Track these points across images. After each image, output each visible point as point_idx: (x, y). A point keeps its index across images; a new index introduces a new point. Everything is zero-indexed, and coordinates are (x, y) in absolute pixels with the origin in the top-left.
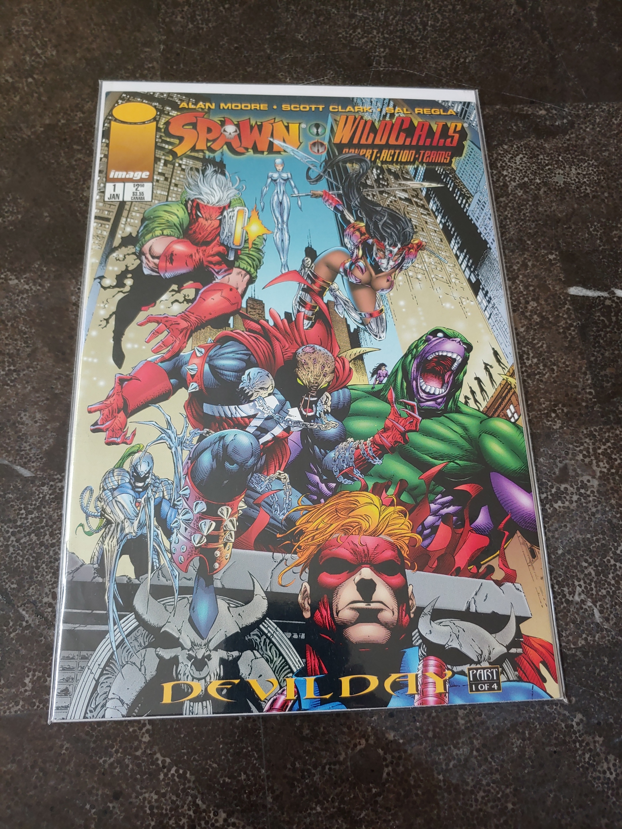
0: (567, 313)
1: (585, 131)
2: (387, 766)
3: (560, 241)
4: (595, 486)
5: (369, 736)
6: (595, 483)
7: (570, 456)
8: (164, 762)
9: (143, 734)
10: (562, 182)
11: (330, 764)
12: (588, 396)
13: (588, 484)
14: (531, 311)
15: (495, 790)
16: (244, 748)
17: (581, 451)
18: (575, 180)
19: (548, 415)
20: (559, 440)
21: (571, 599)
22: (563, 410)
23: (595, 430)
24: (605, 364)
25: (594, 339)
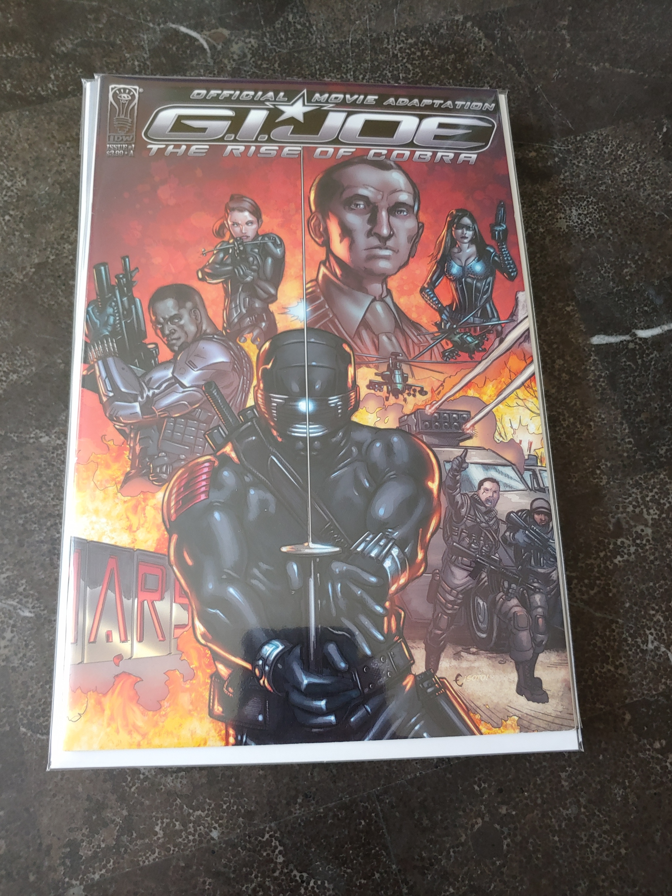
0: (594, 365)
1: (578, 166)
2: (505, 838)
3: (575, 290)
4: (649, 534)
5: (484, 815)
6: (649, 531)
7: (621, 509)
8: (301, 877)
9: (277, 855)
10: (565, 227)
11: (453, 847)
12: (628, 446)
13: (643, 534)
14: (559, 370)
15: (606, 839)
16: (372, 849)
17: (630, 503)
18: (577, 222)
19: (593, 473)
20: (608, 496)
21: (645, 648)
22: (606, 465)
23: (640, 478)
24: (639, 410)
25: (624, 386)
